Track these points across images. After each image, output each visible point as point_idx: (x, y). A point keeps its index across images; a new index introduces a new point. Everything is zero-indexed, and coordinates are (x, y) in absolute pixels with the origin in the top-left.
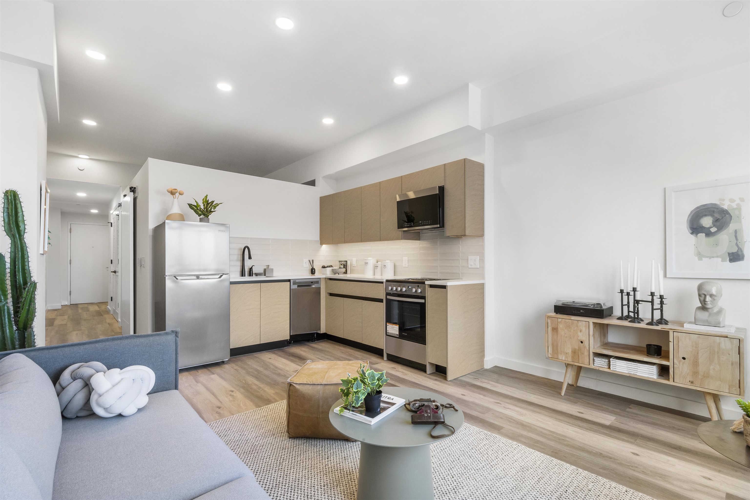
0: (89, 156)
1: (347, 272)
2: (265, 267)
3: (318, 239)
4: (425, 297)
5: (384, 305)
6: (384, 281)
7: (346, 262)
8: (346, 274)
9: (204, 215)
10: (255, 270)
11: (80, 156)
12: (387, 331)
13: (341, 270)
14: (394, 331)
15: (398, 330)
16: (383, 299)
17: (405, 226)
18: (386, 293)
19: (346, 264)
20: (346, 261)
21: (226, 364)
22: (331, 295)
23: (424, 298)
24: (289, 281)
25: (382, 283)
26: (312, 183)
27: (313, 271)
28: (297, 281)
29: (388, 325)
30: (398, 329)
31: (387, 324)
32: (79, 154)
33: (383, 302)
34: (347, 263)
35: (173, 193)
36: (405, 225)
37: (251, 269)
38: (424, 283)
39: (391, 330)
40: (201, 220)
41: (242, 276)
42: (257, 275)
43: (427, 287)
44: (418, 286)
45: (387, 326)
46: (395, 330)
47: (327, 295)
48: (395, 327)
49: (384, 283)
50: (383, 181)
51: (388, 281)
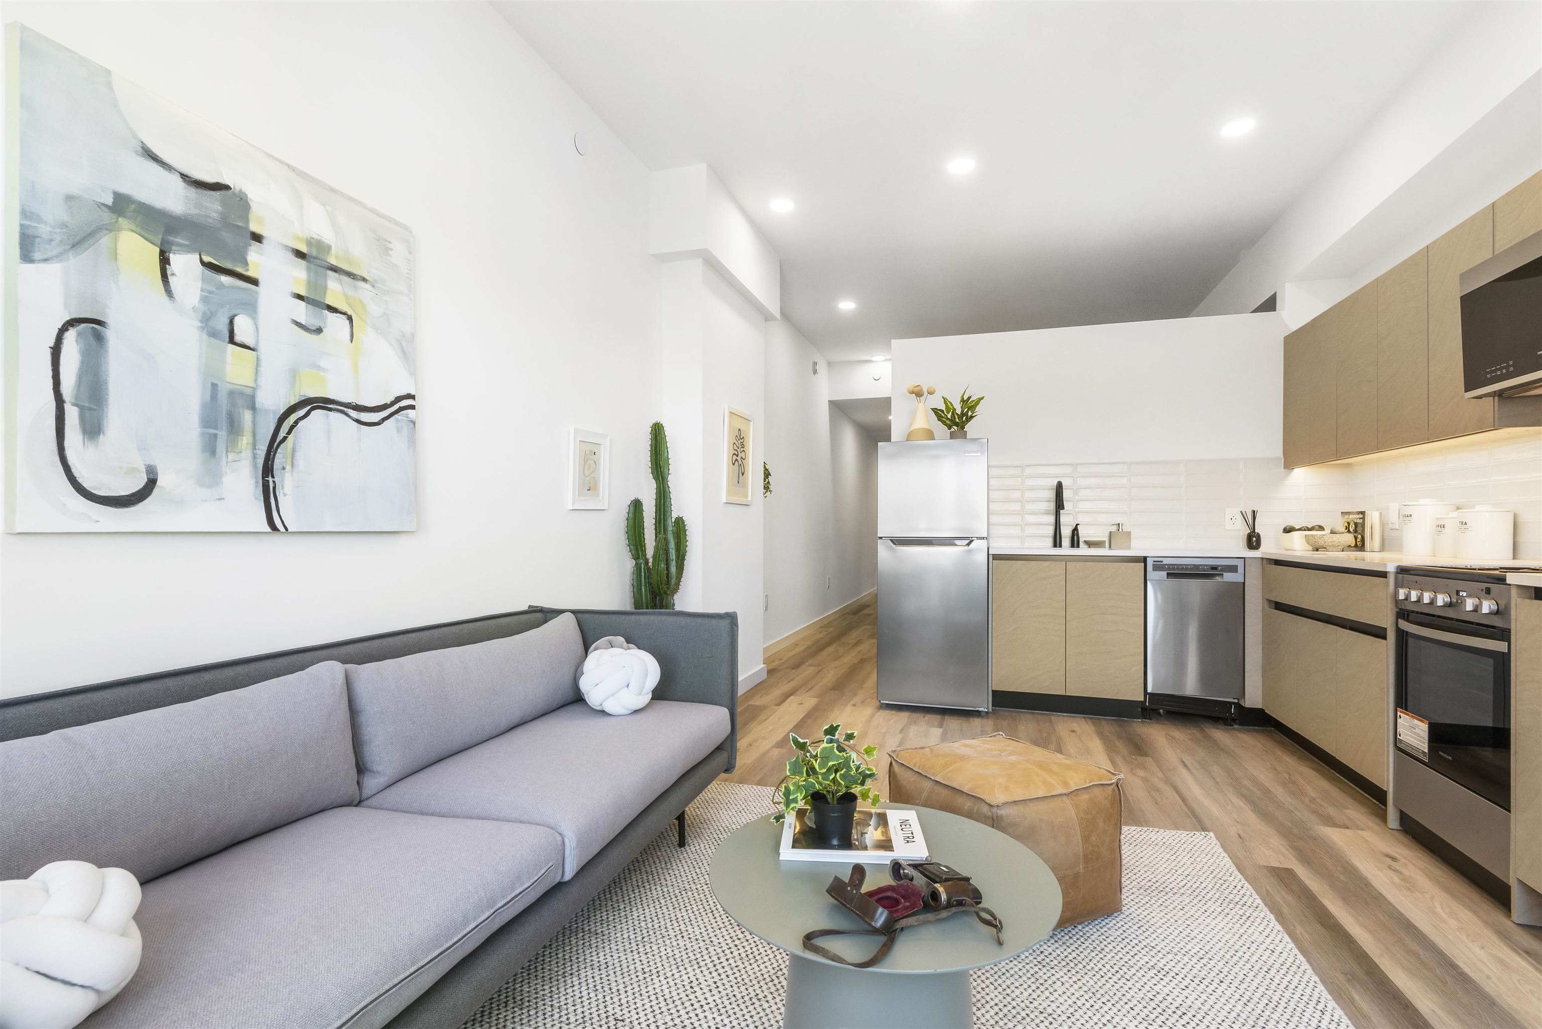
0: (884, 356)
1: (1363, 545)
2: (1114, 529)
3: (1279, 452)
4: (1509, 631)
5: (1387, 648)
6: (1391, 568)
7: (1361, 516)
8: (1361, 551)
9: (957, 424)
10: (1085, 534)
11: (874, 359)
12: (1398, 737)
13: (1335, 540)
14: (1416, 739)
15: (1427, 738)
16: (1386, 629)
17: (1489, 376)
18: (1395, 610)
19: (1361, 521)
20: (1363, 513)
21: (983, 717)
22: (1279, 606)
23: (1504, 634)
24: (1144, 560)
25: (1383, 575)
26: (1270, 305)
27: (1253, 541)
28: (1166, 561)
29: (1402, 715)
30: (1426, 735)
31: (1399, 714)
32: (872, 356)
33: (1385, 638)
34: (1363, 518)
35: (919, 394)
36: (1488, 373)
37: (1075, 531)
38: (1501, 580)
39: (1408, 735)
40: (952, 436)
41: (1055, 546)
42: (1089, 544)
43: (1514, 592)
44: (1488, 591)
45: (1399, 720)
46: (1419, 735)
47: (1266, 607)
48: (1418, 726)
49: (1391, 579)
50: (1435, 242)
51: (1403, 571)
